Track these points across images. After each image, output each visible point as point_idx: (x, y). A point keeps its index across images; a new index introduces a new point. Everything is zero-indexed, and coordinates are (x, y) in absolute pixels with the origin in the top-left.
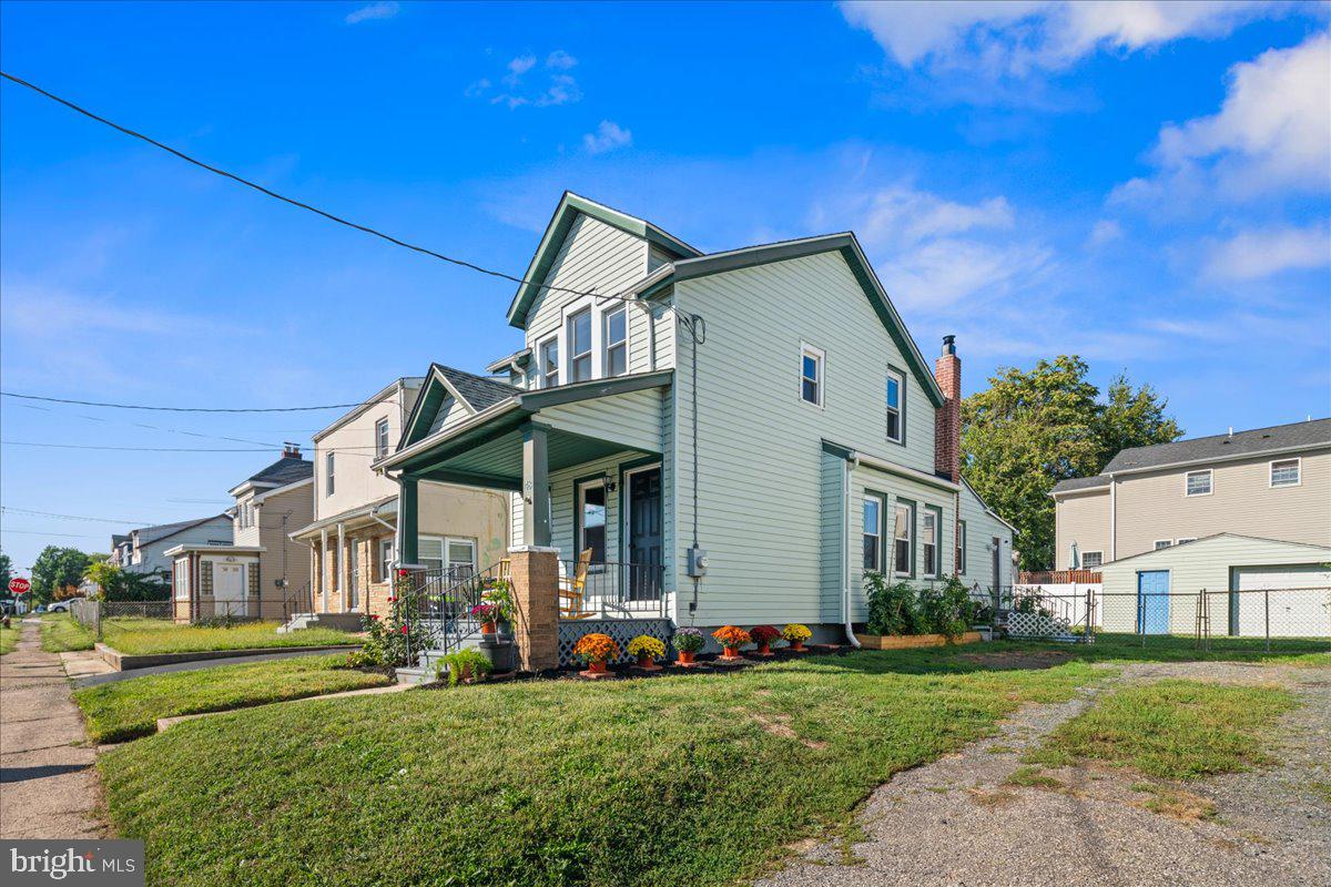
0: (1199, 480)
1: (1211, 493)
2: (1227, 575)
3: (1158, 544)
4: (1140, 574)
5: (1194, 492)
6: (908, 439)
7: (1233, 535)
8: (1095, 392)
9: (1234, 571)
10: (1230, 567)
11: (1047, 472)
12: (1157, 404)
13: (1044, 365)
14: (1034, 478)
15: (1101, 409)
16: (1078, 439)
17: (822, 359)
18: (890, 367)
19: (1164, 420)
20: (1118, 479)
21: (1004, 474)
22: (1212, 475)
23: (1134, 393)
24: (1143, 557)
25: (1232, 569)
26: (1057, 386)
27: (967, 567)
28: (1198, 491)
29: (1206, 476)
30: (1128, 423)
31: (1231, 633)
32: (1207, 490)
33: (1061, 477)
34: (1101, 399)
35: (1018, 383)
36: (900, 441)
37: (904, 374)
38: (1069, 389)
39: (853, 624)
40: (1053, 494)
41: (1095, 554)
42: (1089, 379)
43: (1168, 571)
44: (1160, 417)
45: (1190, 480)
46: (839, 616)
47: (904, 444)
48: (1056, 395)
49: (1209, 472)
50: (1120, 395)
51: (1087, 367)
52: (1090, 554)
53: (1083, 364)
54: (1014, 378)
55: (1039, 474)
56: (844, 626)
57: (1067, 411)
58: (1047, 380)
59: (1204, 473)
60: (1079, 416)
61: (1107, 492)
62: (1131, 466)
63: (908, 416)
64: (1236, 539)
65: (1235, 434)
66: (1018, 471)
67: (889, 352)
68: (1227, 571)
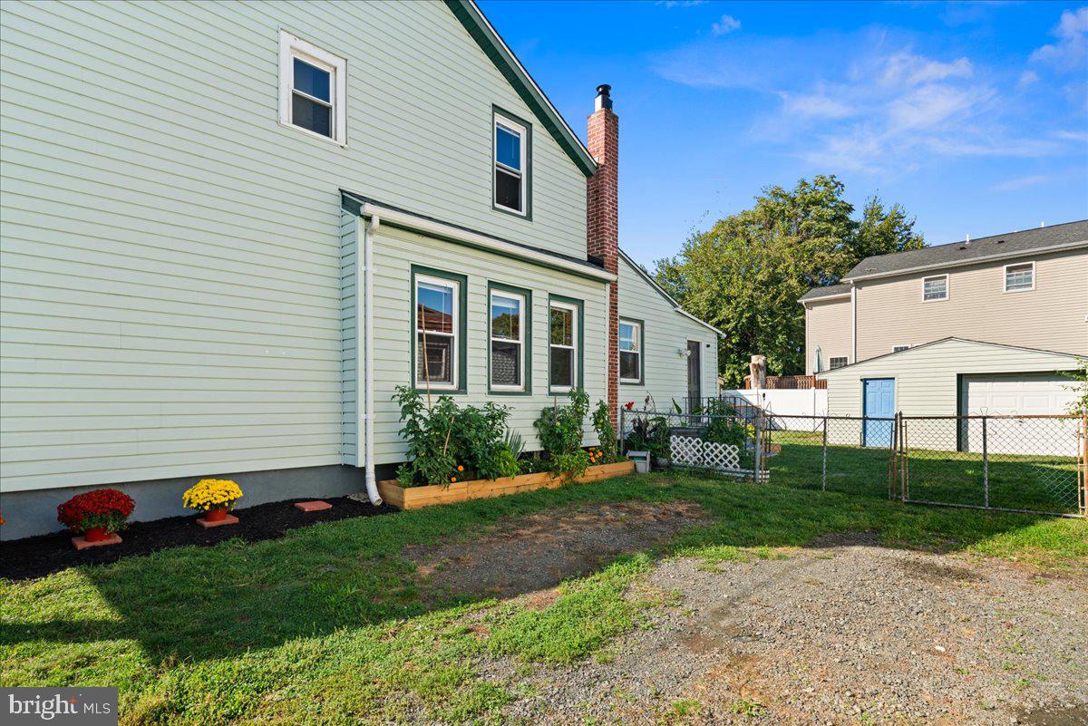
0: (936, 285)
1: (947, 298)
2: (955, 383)
3: (896, 349)
4: (865, 381)
5: (930, 298)
6: (534, 210)
7: (963, 340)
8: (850, 209)
9: (962, 380)
10: (958, 375)
11: (802, 281)
12: (906, 221)
13: (804, 184)
14: (789, 287)
15: (856, 225)
16: (831, 249)
17: (341, 73)
18: (496, 108)
19: (913, 236)
20: (859, 284)
21: (762, 283)
22: (947, 280)
23: (886, 211)
24: (869, 363)
25: (960, 377)
26: (816, 203)
27: (646, 376)
28: (934, 296)
29: (941, 281)
30: (878, 236)
31: (959, 449)
32: (943, 295)
33: (813, 285)
34: (856, 216)
35: (781, 200)
36: (524, 213)
37: (529, 126)
38: (827, 206)
39: (377, 467)
40: (802, 301)
41: (841, 359)
42: (845, 197)
43: (893, 379)
44: (909, 234)
45: (927, 285)
46: (355, 455)
47: (529, 217)
48: (814, 210)
49: (945, 277)
50: (874, 213)
51: (843, 186)
52: (837, 359)
53: (839, 183)
54: (775, 195)
55: (794, 282)
56: (363, 470)
57: (823, 225)
58: (805, 196)
59: (939, 278)
60: (834, 229)
61: (848, 299)
62: (871, 272)
63: (534, 180)
64: (965, 344)
65: (972, 241)
66: (775, 280)
67: (497, 90)
68: (955, 378)
